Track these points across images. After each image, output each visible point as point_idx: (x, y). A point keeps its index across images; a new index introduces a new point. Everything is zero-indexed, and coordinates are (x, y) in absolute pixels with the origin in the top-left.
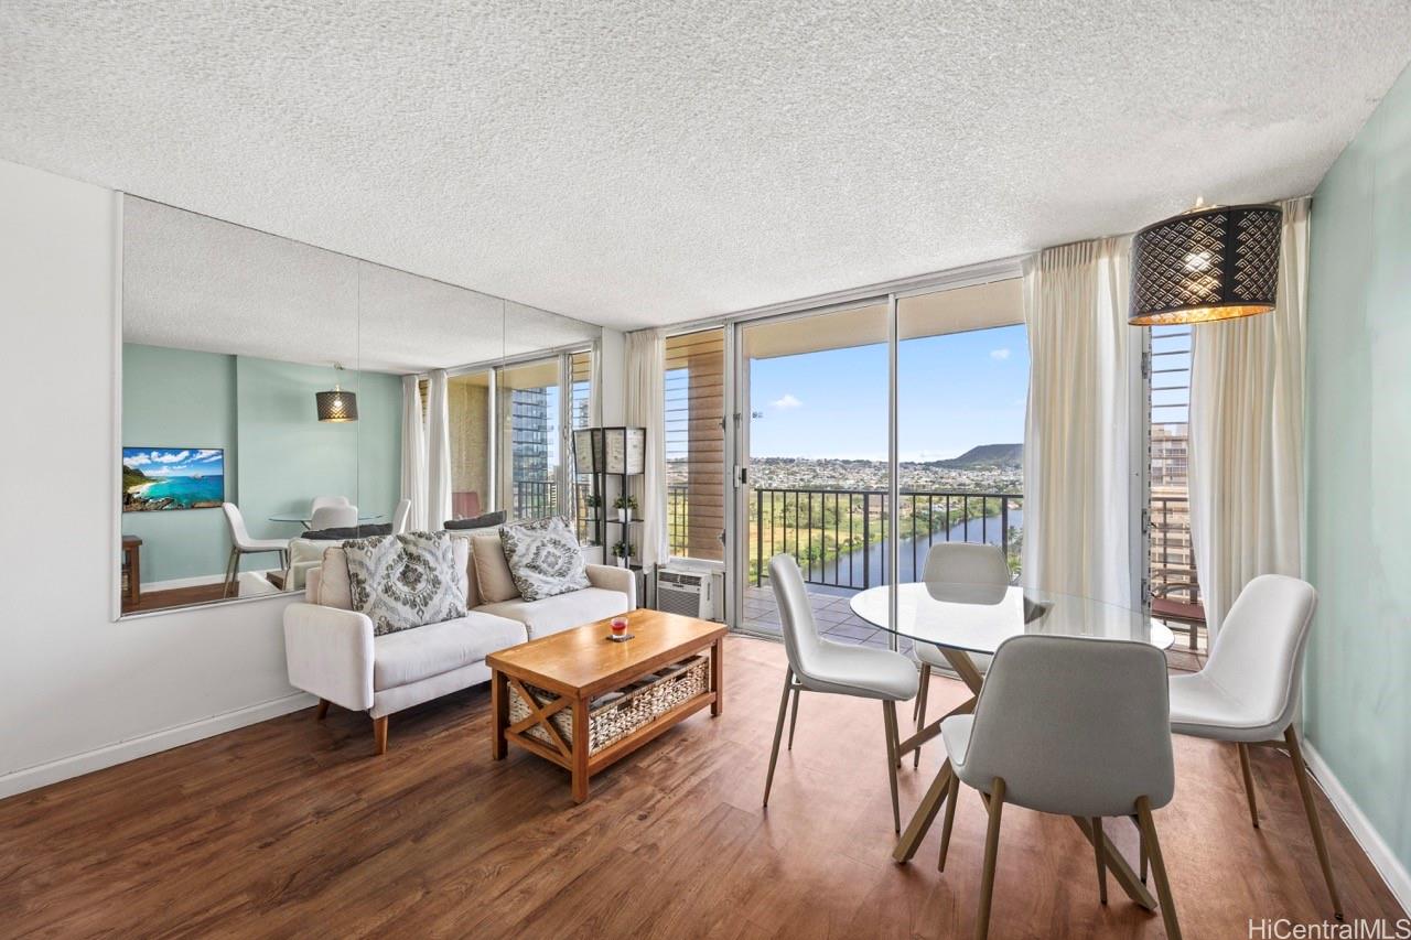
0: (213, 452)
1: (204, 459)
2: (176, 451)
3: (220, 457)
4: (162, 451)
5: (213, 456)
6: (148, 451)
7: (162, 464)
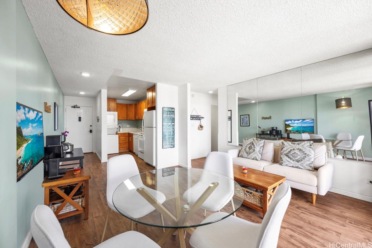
0: (310, 120)
1: (307, 122)
2: (298, 120)
3: (312, 121)
4: (295, 120)
5: (310, 121)
6: (291, 120)
7: (295, 123)
